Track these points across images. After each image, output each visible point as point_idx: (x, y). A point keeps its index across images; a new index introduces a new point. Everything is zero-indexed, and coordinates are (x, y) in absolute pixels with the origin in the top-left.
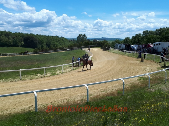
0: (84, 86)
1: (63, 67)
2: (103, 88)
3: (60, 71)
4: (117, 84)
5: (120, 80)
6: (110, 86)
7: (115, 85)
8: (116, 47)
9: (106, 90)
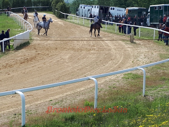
0: (15, 93)
2: (55, 97)
8: (81, 11)
9: (62, 101)
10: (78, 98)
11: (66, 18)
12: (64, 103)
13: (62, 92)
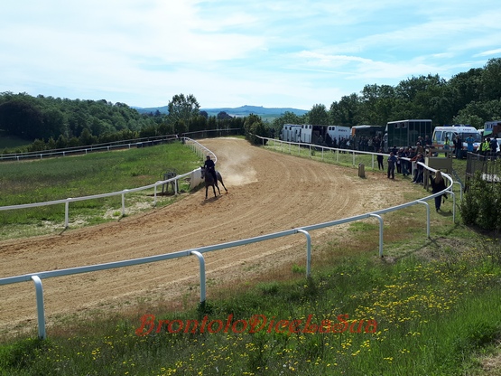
0: (191, 254)
2: (248, 259)
4: (290, 246)
5: (298, 232)
6: (269, 253)
8: (285, 134)
9: (259, 265)
10: (283, 260)
11: (265, 144)
12: (261, 267)
13: (260, 252)
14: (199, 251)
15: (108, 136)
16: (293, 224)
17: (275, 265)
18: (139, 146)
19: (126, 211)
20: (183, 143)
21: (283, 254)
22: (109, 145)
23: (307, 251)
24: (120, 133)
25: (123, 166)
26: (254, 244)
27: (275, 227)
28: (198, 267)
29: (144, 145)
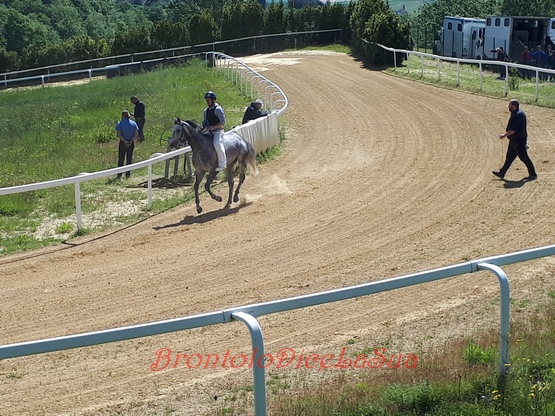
0: (232, 318)
1: (78, 194)
2: (363, 332)
3: (59, 222)
4: (459, 302)
5: (479, 268)
6: (411, 317)
7: (444, 306)
8: (448, 39)
9: (388, 344)
11: (399, 64)
14: (251, 312)
15: (44, 51)
16: (466, 252)
17: (426, 346)
18: (111, 74)
19: (86, 221)
20: (211, 64)
21: (445, 319)
22: (44, 72)
23: (499, 312)
24: (70, 43)
25: (76, 119)
26: (376, 297)
27: (424, 258)
28: (248, 349)
29: (122, 72)
